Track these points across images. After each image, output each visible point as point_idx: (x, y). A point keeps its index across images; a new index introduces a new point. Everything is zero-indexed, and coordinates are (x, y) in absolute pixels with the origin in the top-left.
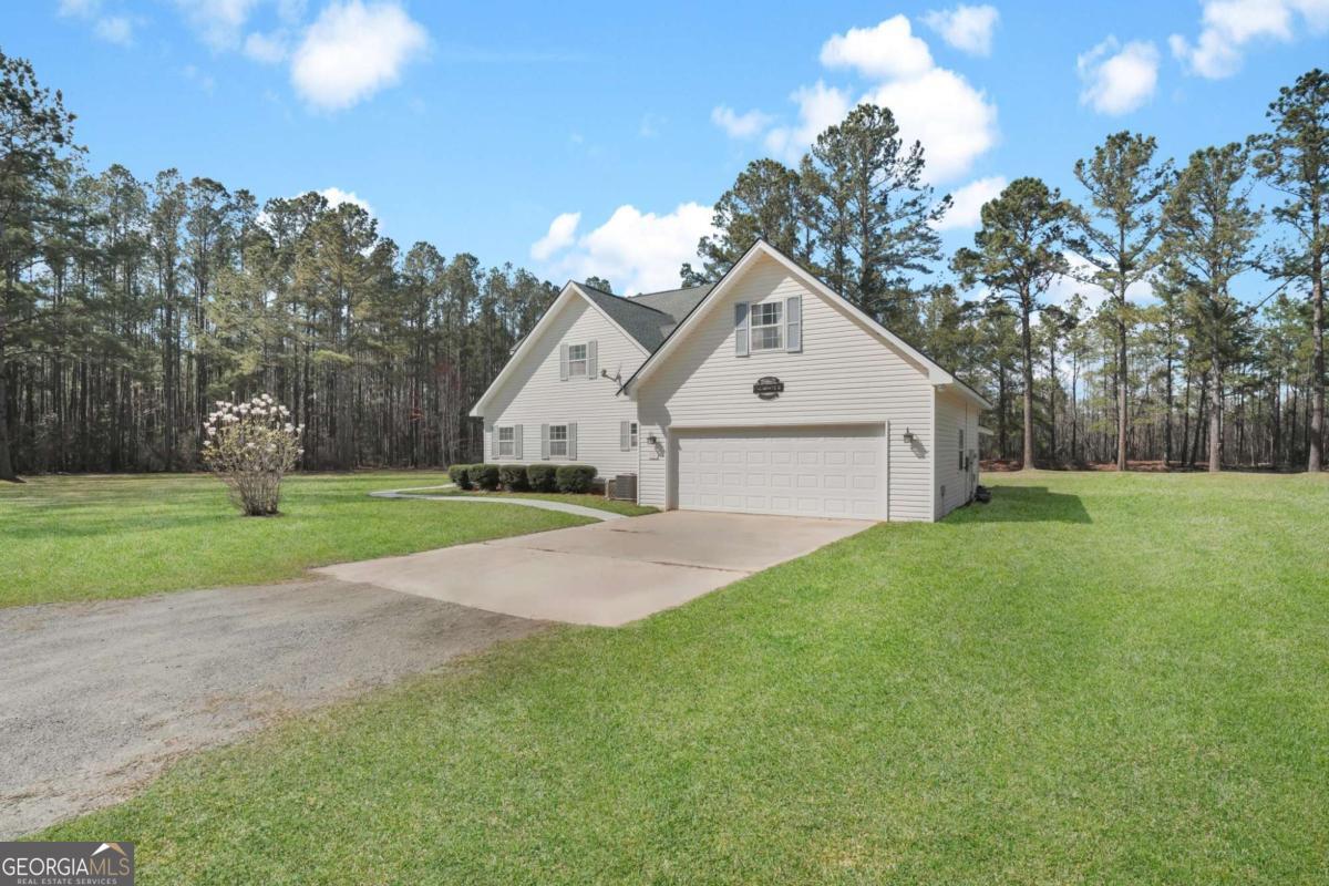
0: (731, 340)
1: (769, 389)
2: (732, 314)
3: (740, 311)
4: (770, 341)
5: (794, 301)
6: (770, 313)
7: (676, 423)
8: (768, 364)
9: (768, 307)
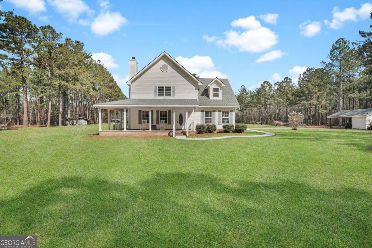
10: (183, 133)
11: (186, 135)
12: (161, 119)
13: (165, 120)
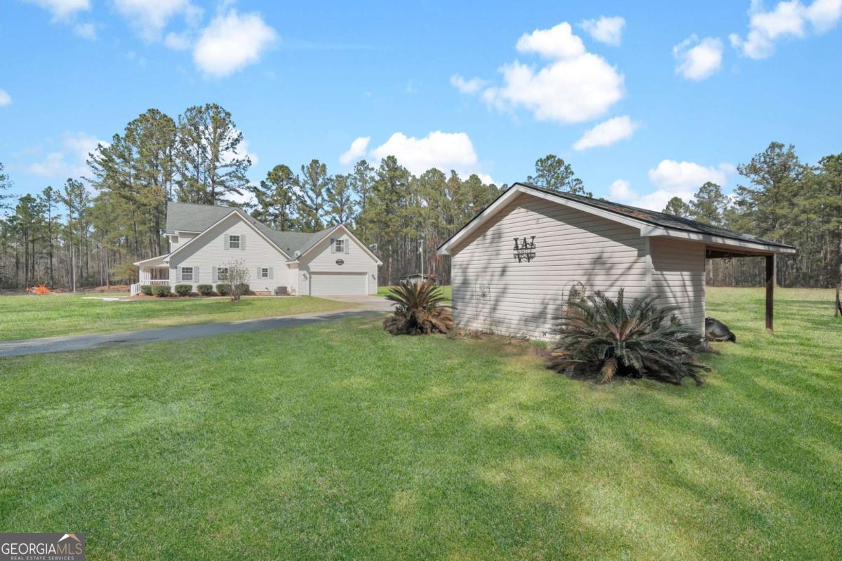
0: (330, 248)
1: (340, 262)
2: (329, 241)
3: (332, 241)
4: (339, 249)
5: (347, 240)
6: (339, 242)
7: (312, 270)
8: (340, 256)
9: (340, 241)
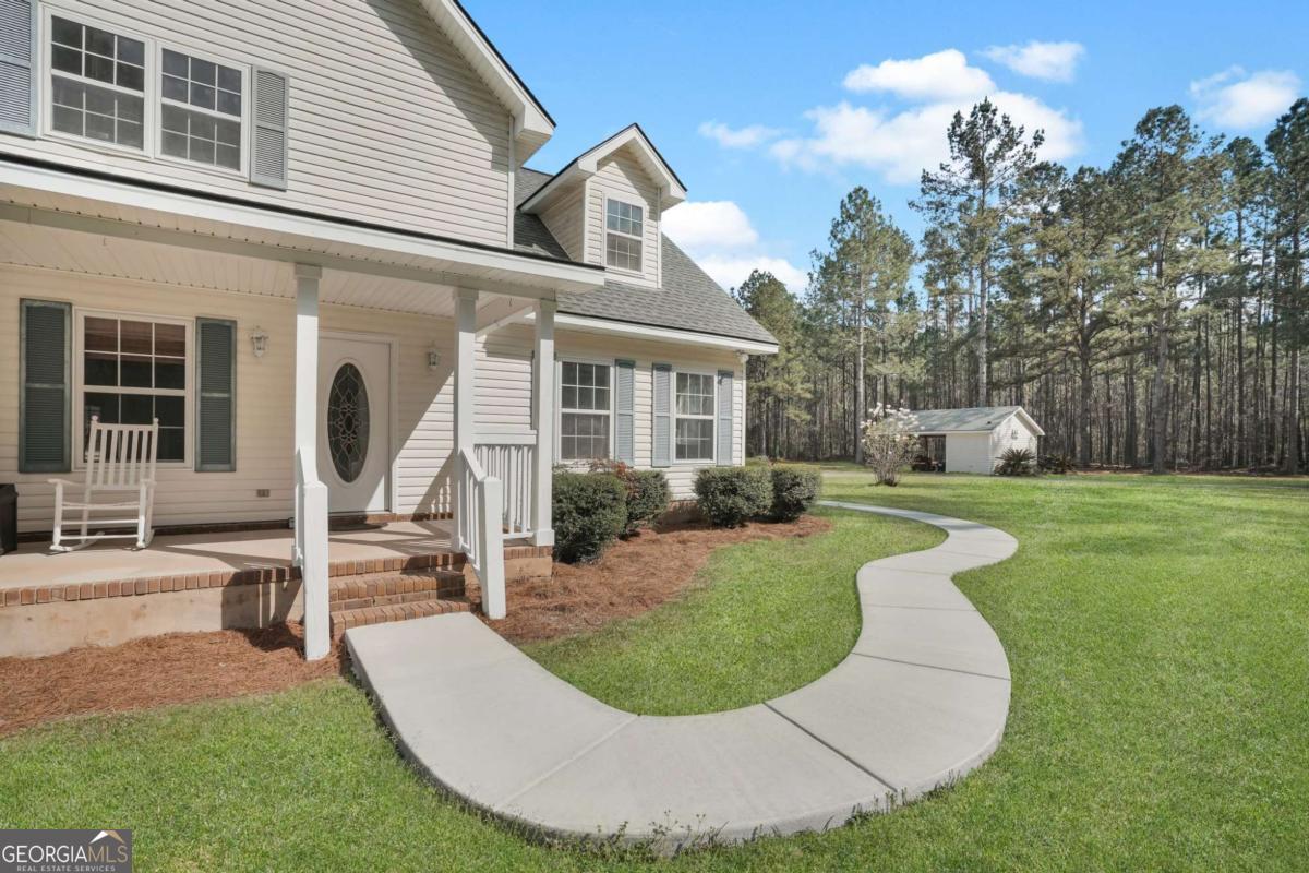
10: (430, 581)
11: (479, 609)
12: (100, 406)
13: (155, 427)
